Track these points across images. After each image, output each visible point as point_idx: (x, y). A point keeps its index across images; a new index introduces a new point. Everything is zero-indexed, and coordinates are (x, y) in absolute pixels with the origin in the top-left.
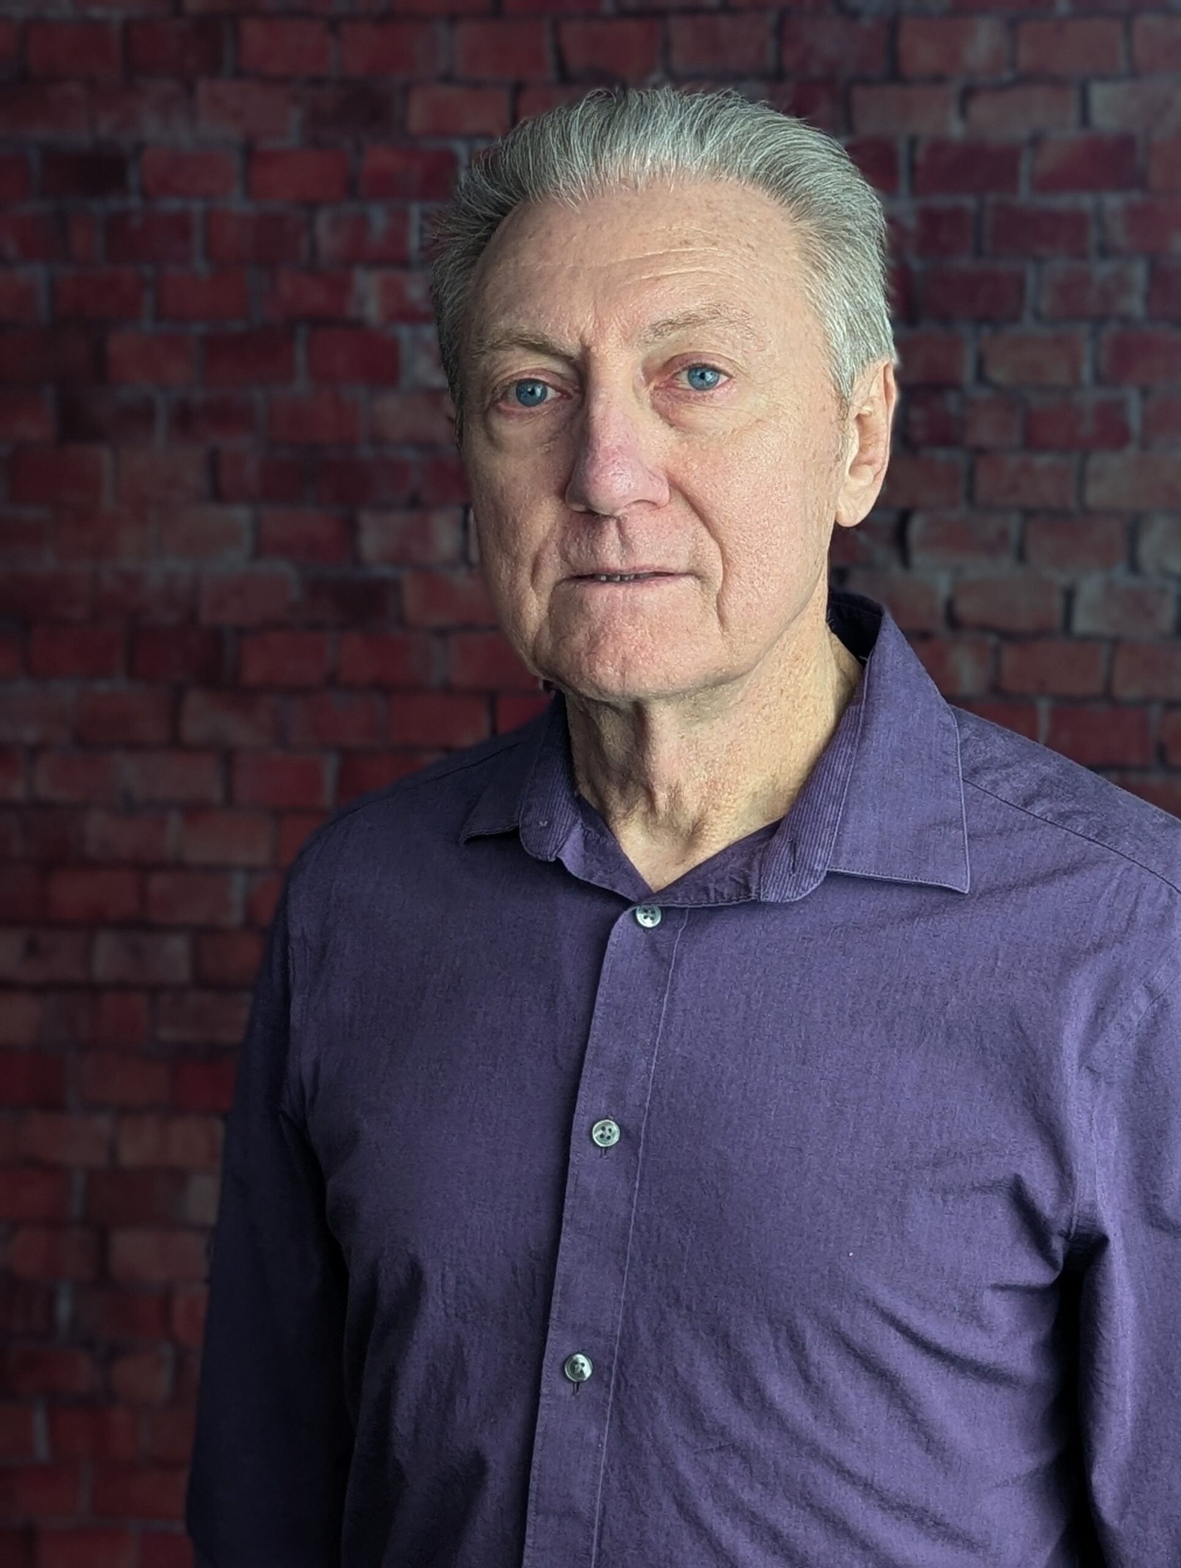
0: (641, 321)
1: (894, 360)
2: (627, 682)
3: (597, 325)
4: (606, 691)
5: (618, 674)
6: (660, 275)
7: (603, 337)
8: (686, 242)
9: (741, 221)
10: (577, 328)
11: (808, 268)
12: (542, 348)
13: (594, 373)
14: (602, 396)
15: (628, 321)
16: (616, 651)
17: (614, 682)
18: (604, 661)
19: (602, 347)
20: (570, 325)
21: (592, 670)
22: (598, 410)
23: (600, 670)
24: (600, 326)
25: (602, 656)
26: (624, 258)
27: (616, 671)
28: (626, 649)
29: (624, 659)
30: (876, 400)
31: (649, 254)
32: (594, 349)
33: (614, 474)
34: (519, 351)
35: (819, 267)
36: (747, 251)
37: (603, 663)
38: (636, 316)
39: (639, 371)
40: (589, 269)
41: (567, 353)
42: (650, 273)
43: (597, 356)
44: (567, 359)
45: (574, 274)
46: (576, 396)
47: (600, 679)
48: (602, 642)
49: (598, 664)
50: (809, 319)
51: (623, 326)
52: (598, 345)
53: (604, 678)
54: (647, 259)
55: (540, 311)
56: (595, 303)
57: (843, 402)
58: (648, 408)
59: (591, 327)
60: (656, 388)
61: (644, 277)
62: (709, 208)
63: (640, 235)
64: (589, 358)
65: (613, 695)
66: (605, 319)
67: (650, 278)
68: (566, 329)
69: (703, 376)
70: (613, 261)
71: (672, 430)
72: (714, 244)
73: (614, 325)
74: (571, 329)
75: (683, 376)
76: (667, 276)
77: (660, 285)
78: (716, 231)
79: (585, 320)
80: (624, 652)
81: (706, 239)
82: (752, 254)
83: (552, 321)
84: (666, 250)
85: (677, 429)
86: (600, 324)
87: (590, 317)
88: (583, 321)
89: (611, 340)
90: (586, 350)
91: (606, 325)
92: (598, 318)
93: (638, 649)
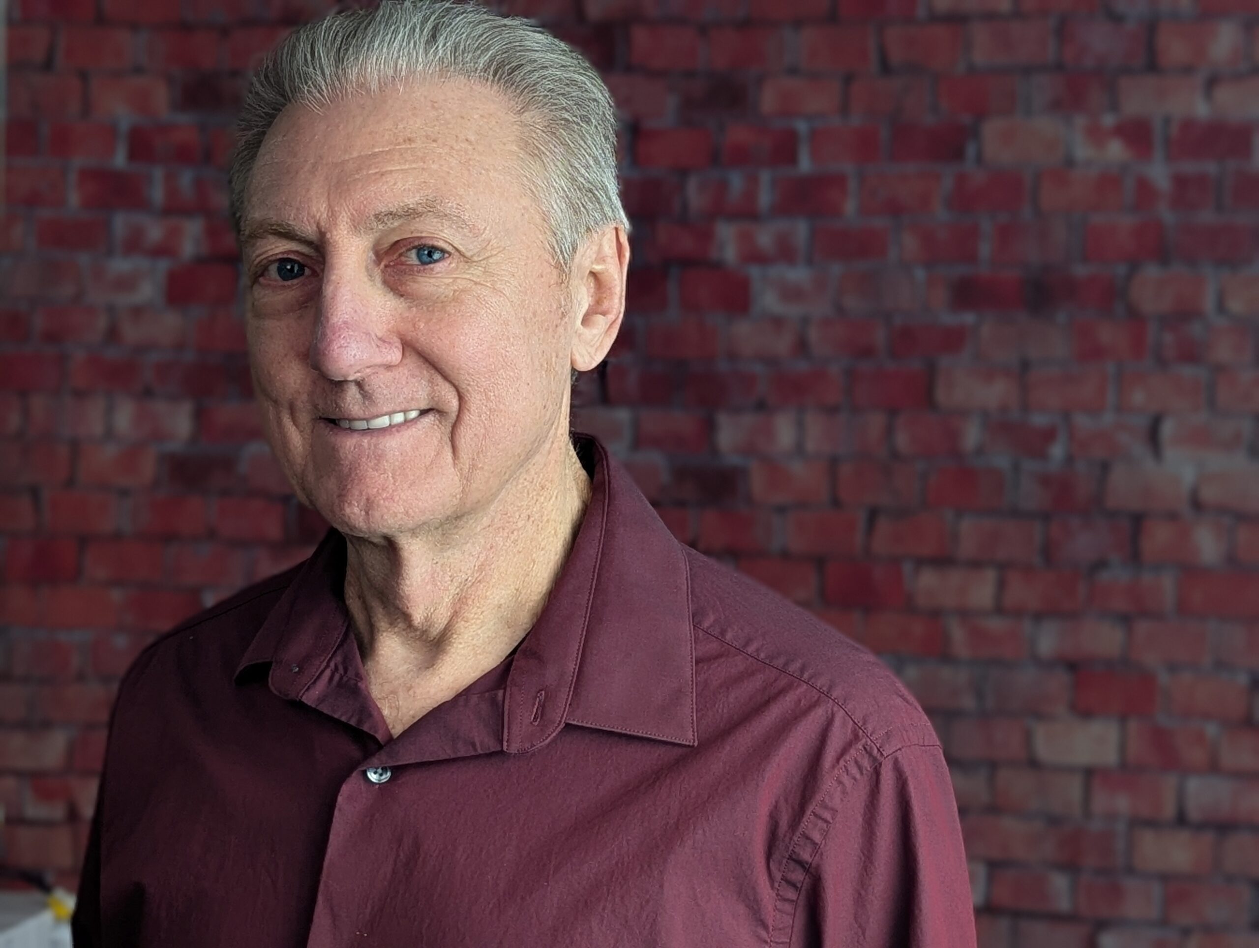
0: (367, 210)
2: (371, 520)
3: (330, 214)
4: (355, 527)
5: (363, 513)
6: (384, 170)
7: (336, 224)
8: (409, 140)
9: (463, 118)
10: (314, 217)
12: (288, 235)
13: (328, 257)
14: (333, 277)
15: (356, 211)
16: (361, 494)
17: (361, 519)
18: (351, 502)
19: (335, 233)
20: (308, 214)
21: (342, 509)
23: (348, 510)
25: (350, 498)
26: (355, 154)
27: (361, 510)
28: (370, 491)
29: (368, 499)
30: (608, 259)
31: (377, 150)
32: (328, 235)
34: (272, 239)
36: (465, 145)
37: (350, 504)
38: (362, 206)
39: (371, 254)
40: (327, 164)
41: (308, 238)
42: (377, 168)
43: (331, 241)
44: (309, 243)
45: (313, 170)
47: (349, 518)
48: (349, 487)
49: (346, 505)
50: (525, 202)
51: (352, 214)
52: (331, 232)
53: (352, 516)
54: (375, 155)
55: (284, 203)
56: (329, 194)
58: (379, 284)
59: (325, 216)
60: (386, 266)
61: (371, 172)
62: (433, 107)
63: (370, 133)
64: (325, 243)
65: (361, 531)
66: (336, 209)
67: (376, 173)
68: (305, 219)
69: (430, 255)
70: (347, 158)
71: (402, 299)
72: (434, 141)
73: (344, 214)
74: (309, 218)
75: (413, 254)
76: (391, 171)
77: (384, 179)
78: (437, 128)
79: (319, 209)
80: (367, 494)
81: (427, 137)
82: (470, 147)
83: (294, 211)
84: (392, 147)
85: (406, 299)
86: (333, 215)
87: (323, 207)
88: (318, 210)
89: (342, 227)
90: (322, 234)
91: (338, 213)
92: (330, 207)
93: (380, 491)
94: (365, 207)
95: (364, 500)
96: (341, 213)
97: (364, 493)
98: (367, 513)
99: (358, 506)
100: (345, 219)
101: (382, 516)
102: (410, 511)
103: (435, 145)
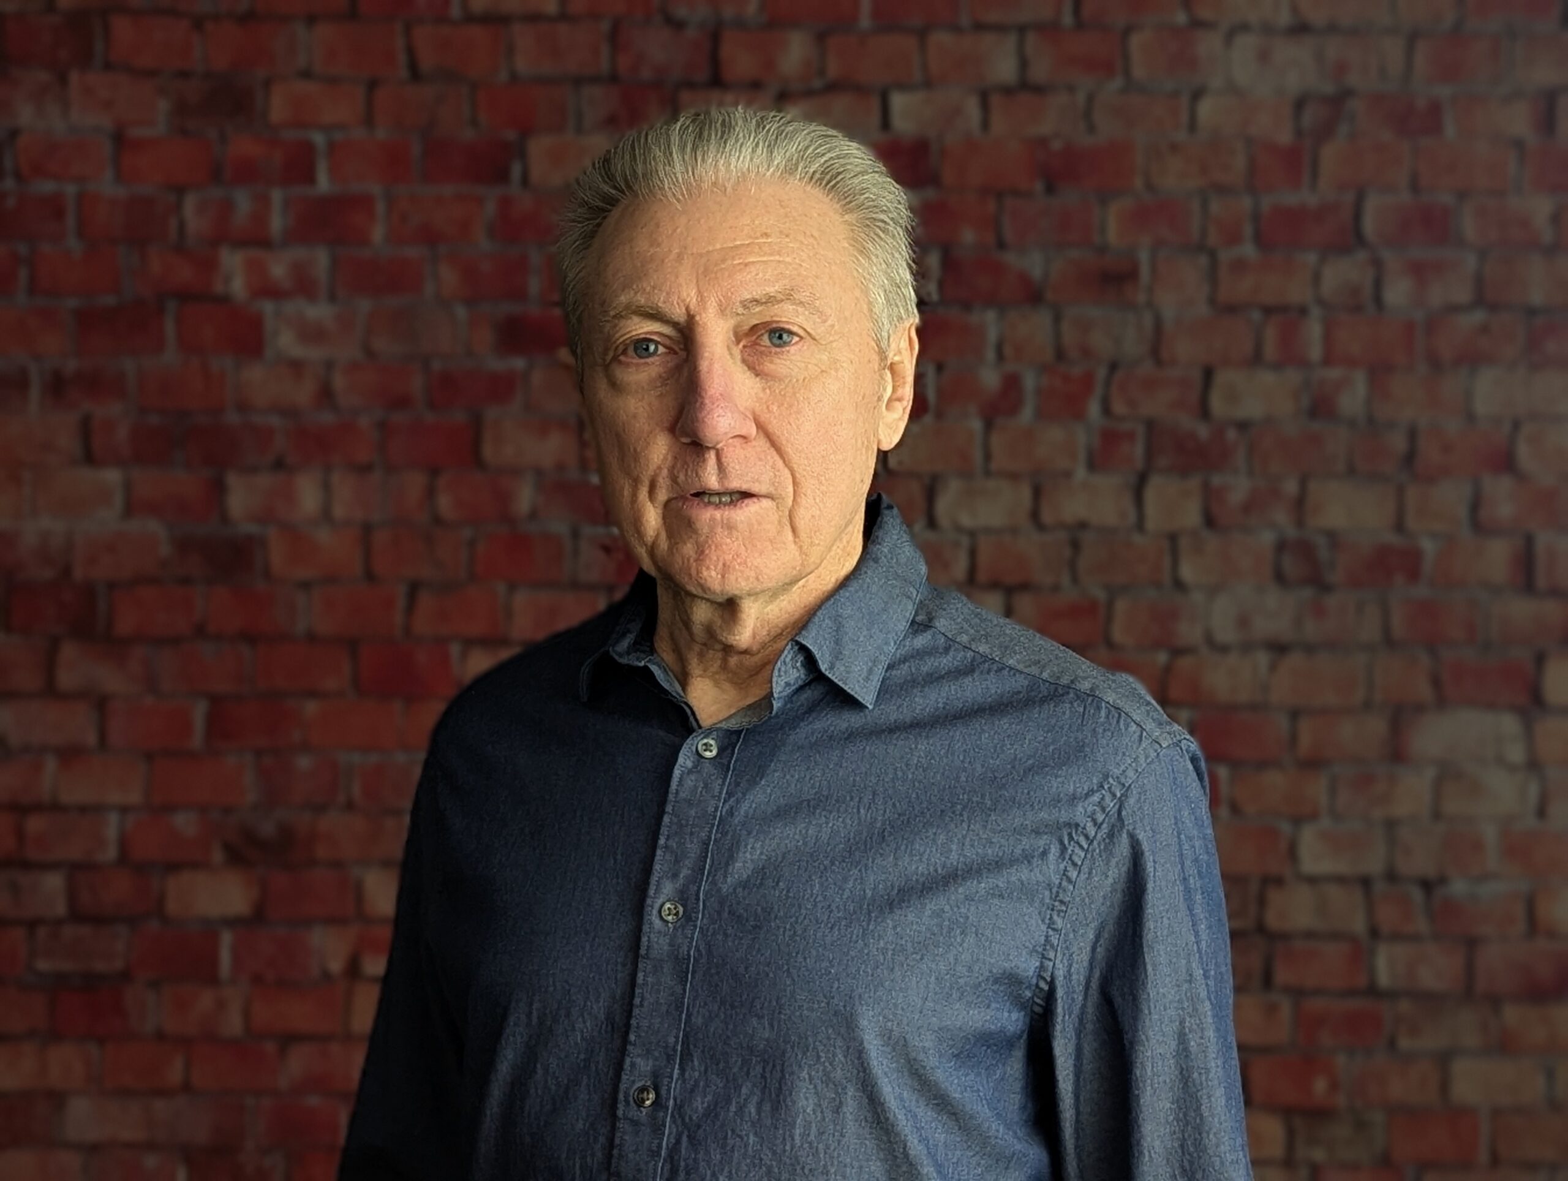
0: (733, 297)
1: (917, 320)
3: (699, 299)
4: (709, 589)
5: (719, 576)
6: (747, 261)
7: (705, 308)
8: (766, 235)
9: (806, 216)
10: (684, 301)
11: (856, 254)
12: (656, 316)
13: (698, 337)
14: (706, 354)
15: (724, 297)
16: (718, 558)
17: (716, 582)
18: (708, 566)
19: (704, 315)
20: (679, 298)
21: (699, 573)
22: (704, 366)
23: (705, 573)
24: (702, 300)
25: (708, 562)
26: (718, 246)
27: (718, 574)
28: (726, 557)
29: (724, 565)
30: (903, 351)
31: (738, 243)
32: (697, 318)
33: (718, 416)
34: (638, 319)
35: (863, 251)
36: (811, 240)
37: (708, 568)
38: (729, 293)
39: (731, 335)
40: (692, 254)
41: (676, 320)
42: (740, 259)
43: (700, 322)
44: (675, 325)
45: (680, 257)
46: (683, 354)
47: (706, 580)
48: (707, 552)
49: (704, 568)
50: (857, 293)
51: (720, 300)
52: (700, 314)
53: (709, 579)
54: (737, 247)
55: (654, 288)
56: (697, 281)
57: (882, 354)
58: (739, 363)
59: (694, 300)
60: (744, 347)
61: (735, 262)
62: (781, 206)
63: (731, 228)
64: (693, 324)
65: (714, 593)
66: (705, 295)
67: (740, 264)
68: (675, 302)
69: (780, 337)
70: (711, 248)
71: (758, 379)
72: (787, 236)
73: (713, 299)
74: (679, 302)
75: (766, 337)
76: (753, 263)
77: (748, 269)
78: (787, 224)
79: (690, 295)
80: (725, 560)
81: (781, 232)
82: (815, 243)
83: (664, 294)
84: (751, 241)
85: (761, 379)
87: (693, 293)
88: (688, 295)
89: (710, 311)
90: (691, 318)
91: (707, 299)
92: (700, 293)
93: (736, 557)
94: (732, 294)
95: (721, 564)
96: (710, 299)
97: (721, 559)
98: (723, 577)
99: (715, 570)
100: (714, 304)
101: (737, 579)
102: (760, 577)
103: (788, 240)
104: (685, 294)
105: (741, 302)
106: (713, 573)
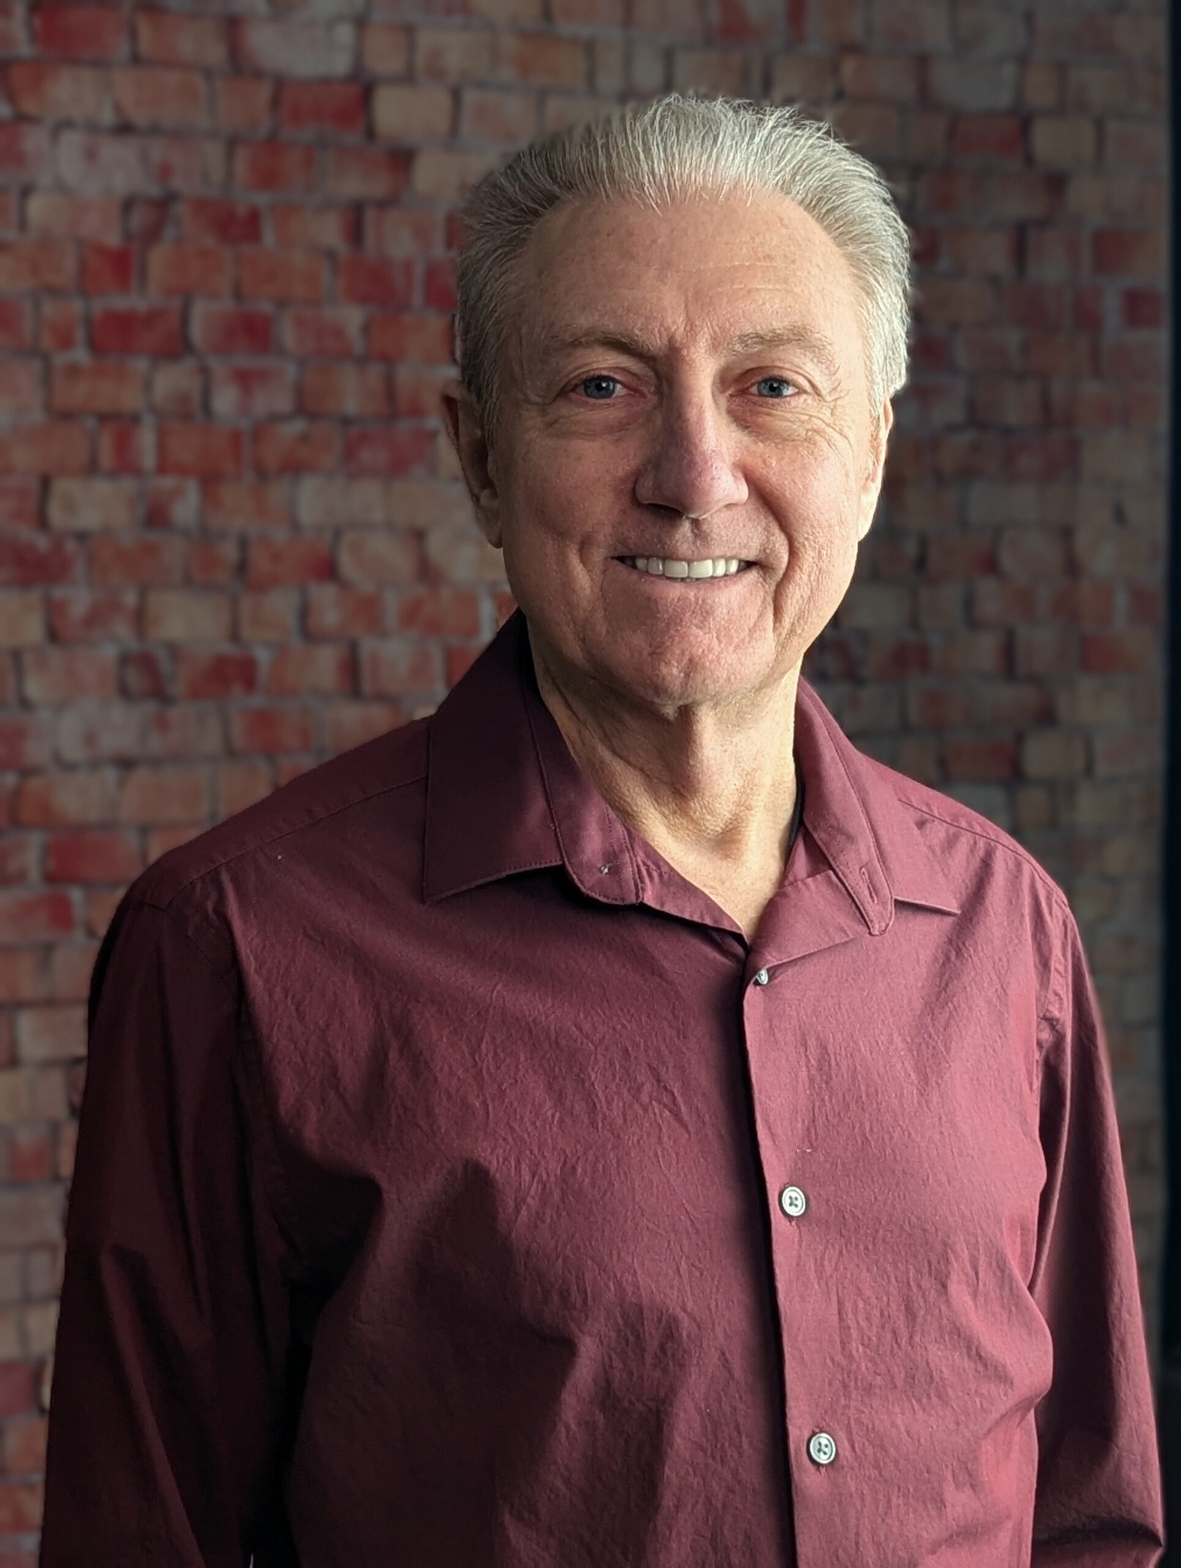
6: (750, 287)
7: (693, 340)
10: (667, 329)
13: (683, 375)
19: (691, 349)
21: (656, 668)
25: (668, 656)
26: (712, 265)
31: (736, 263)
32: (683, 352)
39: (718, 379)
40: (678, 272)
41: (654, 353)
42: (740, 284)
43: (686, 358)
45: (660, 277)
46: (657, 398)
47: (663, 679)
48: (668, 644)
49: (663, 664)
52: (687, 348)
53: (668, 677)
54: (734, 269)
56: (687, 306)
58: (724, 414)
59: (682, 329)
60: (733, 395)
61: (735, 287)
63: (726, 244)
64: (676, 359)
66: (697, 323)
67: (742, 289)
68: (656, 330)
71: (747, 432)
73: (706, 329)
74: (662, 329)
78: (792, 248)
79: (676, 322)
80: (691, 654)
84: (752, 262)
85: (752, 433)
86: (691, 328)
87: (681, 320)
88: (674, 322)
89: (701, 344)
90: (673, 351)
91: (698, 329)
92: (689, 321)
93: (706, 652)
94: (731, 325)
95: (685, 660)
96: (702, 329)
97: (687, 653)
99: (678, 667)
103: (794, 266)
104: (670, 320)
105: (740, 337)
106: (675, 671)
